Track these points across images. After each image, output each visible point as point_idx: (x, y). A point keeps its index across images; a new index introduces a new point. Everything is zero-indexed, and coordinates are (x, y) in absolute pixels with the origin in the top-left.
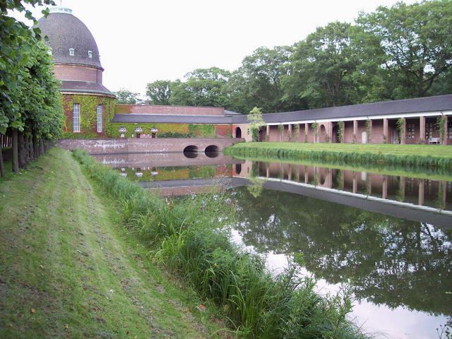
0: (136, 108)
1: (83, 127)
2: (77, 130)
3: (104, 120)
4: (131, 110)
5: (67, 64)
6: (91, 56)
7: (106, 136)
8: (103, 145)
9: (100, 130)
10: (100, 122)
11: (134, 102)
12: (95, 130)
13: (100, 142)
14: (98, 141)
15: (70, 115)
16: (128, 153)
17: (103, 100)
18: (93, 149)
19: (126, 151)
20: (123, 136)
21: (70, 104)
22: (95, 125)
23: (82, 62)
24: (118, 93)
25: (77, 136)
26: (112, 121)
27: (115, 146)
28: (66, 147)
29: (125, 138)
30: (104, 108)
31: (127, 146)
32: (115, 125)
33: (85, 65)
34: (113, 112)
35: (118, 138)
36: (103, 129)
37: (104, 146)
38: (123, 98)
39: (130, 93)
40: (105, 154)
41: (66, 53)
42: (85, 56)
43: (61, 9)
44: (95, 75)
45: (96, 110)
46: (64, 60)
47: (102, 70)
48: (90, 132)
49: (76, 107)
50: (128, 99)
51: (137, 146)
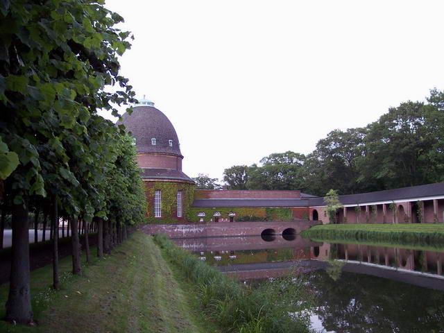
0: (215, 193)
1: (164, 212)
2: (158, 215)
3: (184, 206)
4: (210, 195)
5: (149, 153)
6: (171, 145)
7: (186, 220)
8: (183, 229)
9: (180, 216)
10: (180, 207)
11: (212, 187)
12: (175, 215)
13: (180, 226)
14: (178, 226)
15: (151, 201)
16: (207, 237)
17: (183, 186)
18: (173, 233)
19: (204, 235)
20: (202, 220)
21: (152, 190)
22: (175, 210)
23: (163, 150)
24: (197, 179)
25: (158, 221)
26: (192, 206)
27: (194, 230)
28: (148, 232)
29: (204, 223)
30: (183, 194)
31: (205, 230)
32: (194, 210)
33: (165, 154)
34: (192, 198)
35: (197, 222)
36: (183, 214)
37: (184, 231)
38: (202, 184)
39: (209, 179)
40: (185, 238)
41: (148, 143)
42: (166, 145)
43: (145, 103)
44: (175, 163)
45: (176, 196)
46: (147, 149)
47: (182, 157)
48: (170, 217)
49: (157, 194)
50: (206, 184)
51: (216, 230)
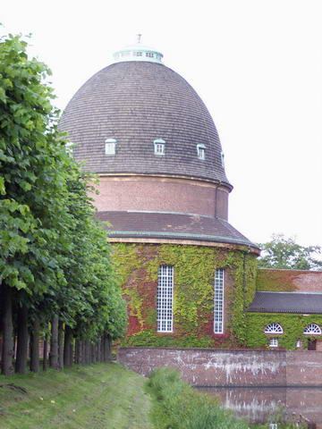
0: (308, 279)
1: (181, 322)
2: (166, 327)
3: (230, 305)
4: (296, 282)
5: (147, 175)
6: (202, 156)
7: (235, 343)
8: (225, 364)
9: (219, 327)
10: (220, 310)
11: (306, 266)
12: (208, 329)
13: (218, 356)
14: (214, 355)
15: (150, 294)
16: (286, 387)
17: (230, 258)
18: (202, 373)
19: (279, 381)
20: (274, 344)
21: (153, 266)
22: (207, 317)
23: (182, 169)
24: (269, 246)
25: (165, 343)
26: (250, 309)
27: (255, 367)
28: (139, 367)
29: (281, 350)
30: (231, 278)
31: (282, 370)
32: (257, 319)
33: (188, 178)
34: (251, 287)
35: (263, 349)
36: (228, 328)
37: (229, 368)
38: (280, 260)
39: (297, 248)
40: (229, 387)
41: (146, 150)
42: (188, 155)
43: (140, 54)
44: (211, 200)
45: (211, 282)
46: (142, 166)
47: (229, 188)
48: (197, 334)
49: (165, 274)
50: (291, 261)
51: (309, 368)
